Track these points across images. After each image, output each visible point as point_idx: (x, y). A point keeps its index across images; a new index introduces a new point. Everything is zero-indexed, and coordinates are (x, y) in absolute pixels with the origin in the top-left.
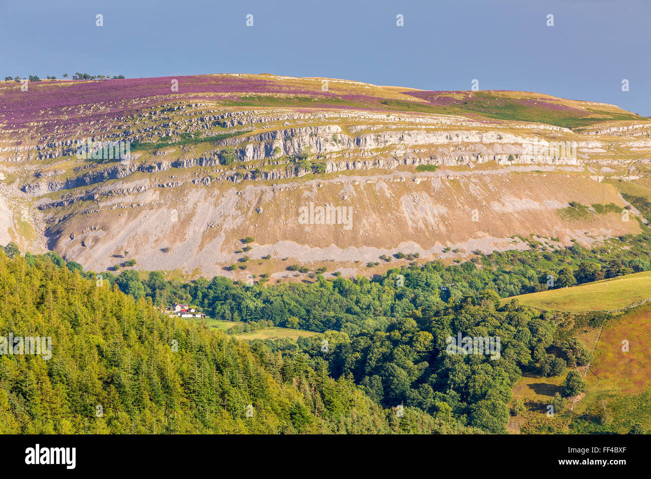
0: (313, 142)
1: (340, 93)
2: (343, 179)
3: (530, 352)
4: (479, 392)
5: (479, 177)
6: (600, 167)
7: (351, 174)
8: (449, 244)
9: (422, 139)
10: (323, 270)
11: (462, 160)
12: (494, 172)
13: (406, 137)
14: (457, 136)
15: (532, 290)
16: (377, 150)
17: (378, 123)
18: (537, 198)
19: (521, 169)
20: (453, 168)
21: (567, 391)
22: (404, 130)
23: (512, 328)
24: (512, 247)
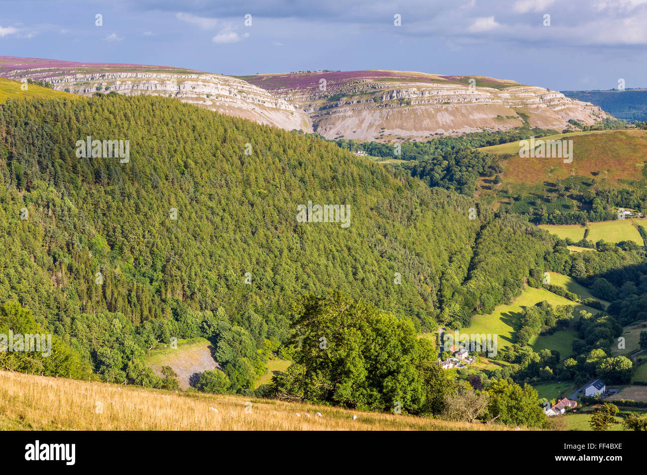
0: (407, 94)
2: (417, 107)
3: (482, 168)
4: (464, 182)
5: (466, 107)
6: (508, 103)
7: (420, 105)
8: (454, 130)
9: (445, 93)
10: (410, 139)
11: (459, 100)
12: (471, 105)
13: (439, 92)
14: (458, 92)
15: (484, 146)
16: (429, 97)
17: (430, 87)
18: (486, 114)
19: (480, 104)
20: (457, 103)
21: (496, 182)
22: (439, 89)
23: (476, 160)
24: (477, 131)
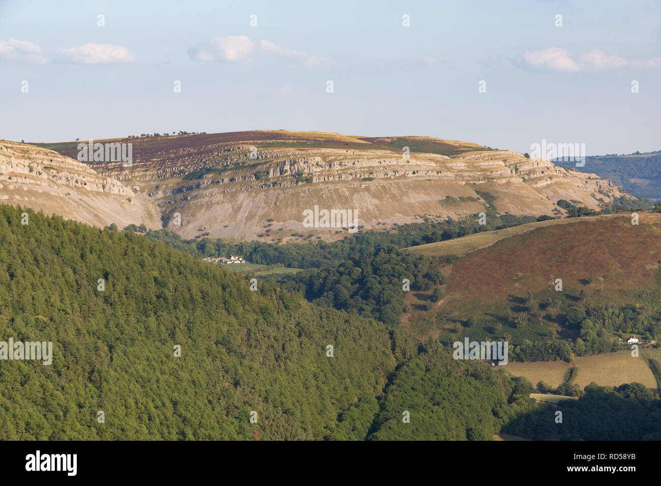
0: (306, 166)
1: (322, 140)
2: (322, 186)
3: (414, 278)
4: (386, 300)
5: (397, 184)
6: (463, 177)
7: (326, 184)
8: (380, 220)
9: (365, 163)
10: (310, 236)
11: (387, 175)
12: (405, 181)
13: (356, 163)
14: (385, 161)
15: (418, 244)
16: (341, 170)
17: (341, 155)
18: (429, 194)
19: (419, 179)
20: (383, 179)
21: (434, 298)
22: (355, 159)
23: (404, 265)
24: (415, 221)
